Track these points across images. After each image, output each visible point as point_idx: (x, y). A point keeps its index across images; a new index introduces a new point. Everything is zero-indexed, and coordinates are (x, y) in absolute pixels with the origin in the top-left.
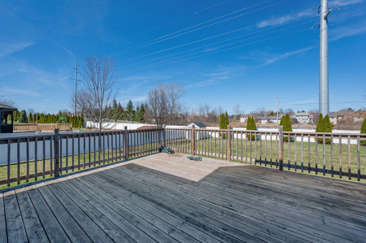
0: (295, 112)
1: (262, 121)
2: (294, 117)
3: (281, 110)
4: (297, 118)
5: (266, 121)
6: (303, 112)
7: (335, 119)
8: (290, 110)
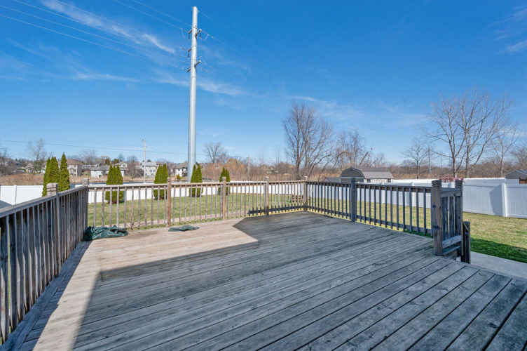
0: (140, 160)
1: (92, 172)
2: (141, 167)
3: (121, 156)
4: (143, 169)
5: (100, 173)
6: (149, 161)
7: (181, 170)
8: (133, 157)
